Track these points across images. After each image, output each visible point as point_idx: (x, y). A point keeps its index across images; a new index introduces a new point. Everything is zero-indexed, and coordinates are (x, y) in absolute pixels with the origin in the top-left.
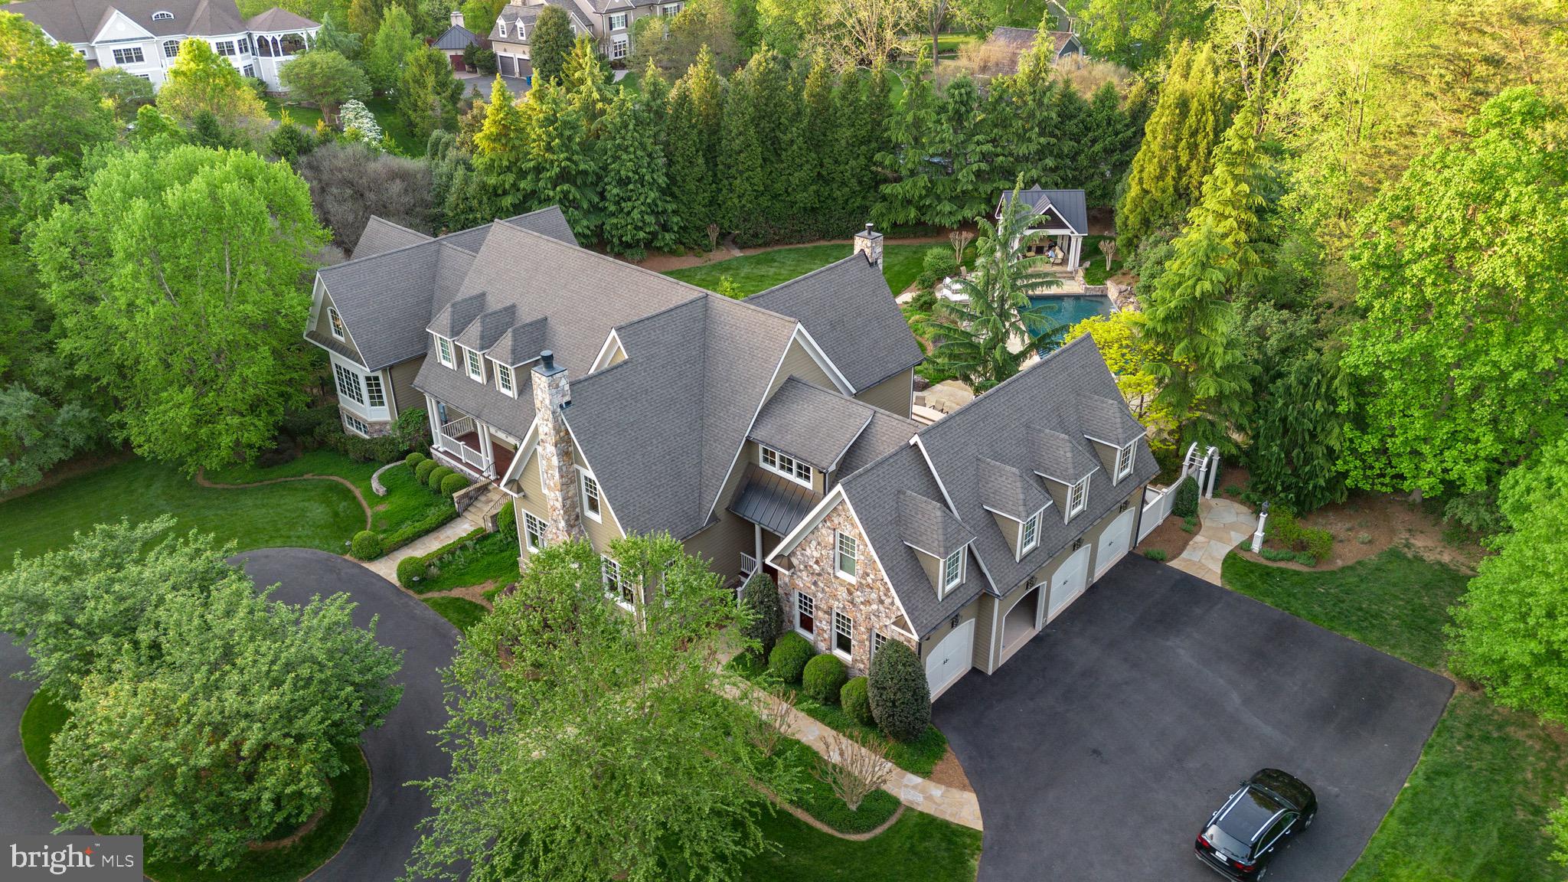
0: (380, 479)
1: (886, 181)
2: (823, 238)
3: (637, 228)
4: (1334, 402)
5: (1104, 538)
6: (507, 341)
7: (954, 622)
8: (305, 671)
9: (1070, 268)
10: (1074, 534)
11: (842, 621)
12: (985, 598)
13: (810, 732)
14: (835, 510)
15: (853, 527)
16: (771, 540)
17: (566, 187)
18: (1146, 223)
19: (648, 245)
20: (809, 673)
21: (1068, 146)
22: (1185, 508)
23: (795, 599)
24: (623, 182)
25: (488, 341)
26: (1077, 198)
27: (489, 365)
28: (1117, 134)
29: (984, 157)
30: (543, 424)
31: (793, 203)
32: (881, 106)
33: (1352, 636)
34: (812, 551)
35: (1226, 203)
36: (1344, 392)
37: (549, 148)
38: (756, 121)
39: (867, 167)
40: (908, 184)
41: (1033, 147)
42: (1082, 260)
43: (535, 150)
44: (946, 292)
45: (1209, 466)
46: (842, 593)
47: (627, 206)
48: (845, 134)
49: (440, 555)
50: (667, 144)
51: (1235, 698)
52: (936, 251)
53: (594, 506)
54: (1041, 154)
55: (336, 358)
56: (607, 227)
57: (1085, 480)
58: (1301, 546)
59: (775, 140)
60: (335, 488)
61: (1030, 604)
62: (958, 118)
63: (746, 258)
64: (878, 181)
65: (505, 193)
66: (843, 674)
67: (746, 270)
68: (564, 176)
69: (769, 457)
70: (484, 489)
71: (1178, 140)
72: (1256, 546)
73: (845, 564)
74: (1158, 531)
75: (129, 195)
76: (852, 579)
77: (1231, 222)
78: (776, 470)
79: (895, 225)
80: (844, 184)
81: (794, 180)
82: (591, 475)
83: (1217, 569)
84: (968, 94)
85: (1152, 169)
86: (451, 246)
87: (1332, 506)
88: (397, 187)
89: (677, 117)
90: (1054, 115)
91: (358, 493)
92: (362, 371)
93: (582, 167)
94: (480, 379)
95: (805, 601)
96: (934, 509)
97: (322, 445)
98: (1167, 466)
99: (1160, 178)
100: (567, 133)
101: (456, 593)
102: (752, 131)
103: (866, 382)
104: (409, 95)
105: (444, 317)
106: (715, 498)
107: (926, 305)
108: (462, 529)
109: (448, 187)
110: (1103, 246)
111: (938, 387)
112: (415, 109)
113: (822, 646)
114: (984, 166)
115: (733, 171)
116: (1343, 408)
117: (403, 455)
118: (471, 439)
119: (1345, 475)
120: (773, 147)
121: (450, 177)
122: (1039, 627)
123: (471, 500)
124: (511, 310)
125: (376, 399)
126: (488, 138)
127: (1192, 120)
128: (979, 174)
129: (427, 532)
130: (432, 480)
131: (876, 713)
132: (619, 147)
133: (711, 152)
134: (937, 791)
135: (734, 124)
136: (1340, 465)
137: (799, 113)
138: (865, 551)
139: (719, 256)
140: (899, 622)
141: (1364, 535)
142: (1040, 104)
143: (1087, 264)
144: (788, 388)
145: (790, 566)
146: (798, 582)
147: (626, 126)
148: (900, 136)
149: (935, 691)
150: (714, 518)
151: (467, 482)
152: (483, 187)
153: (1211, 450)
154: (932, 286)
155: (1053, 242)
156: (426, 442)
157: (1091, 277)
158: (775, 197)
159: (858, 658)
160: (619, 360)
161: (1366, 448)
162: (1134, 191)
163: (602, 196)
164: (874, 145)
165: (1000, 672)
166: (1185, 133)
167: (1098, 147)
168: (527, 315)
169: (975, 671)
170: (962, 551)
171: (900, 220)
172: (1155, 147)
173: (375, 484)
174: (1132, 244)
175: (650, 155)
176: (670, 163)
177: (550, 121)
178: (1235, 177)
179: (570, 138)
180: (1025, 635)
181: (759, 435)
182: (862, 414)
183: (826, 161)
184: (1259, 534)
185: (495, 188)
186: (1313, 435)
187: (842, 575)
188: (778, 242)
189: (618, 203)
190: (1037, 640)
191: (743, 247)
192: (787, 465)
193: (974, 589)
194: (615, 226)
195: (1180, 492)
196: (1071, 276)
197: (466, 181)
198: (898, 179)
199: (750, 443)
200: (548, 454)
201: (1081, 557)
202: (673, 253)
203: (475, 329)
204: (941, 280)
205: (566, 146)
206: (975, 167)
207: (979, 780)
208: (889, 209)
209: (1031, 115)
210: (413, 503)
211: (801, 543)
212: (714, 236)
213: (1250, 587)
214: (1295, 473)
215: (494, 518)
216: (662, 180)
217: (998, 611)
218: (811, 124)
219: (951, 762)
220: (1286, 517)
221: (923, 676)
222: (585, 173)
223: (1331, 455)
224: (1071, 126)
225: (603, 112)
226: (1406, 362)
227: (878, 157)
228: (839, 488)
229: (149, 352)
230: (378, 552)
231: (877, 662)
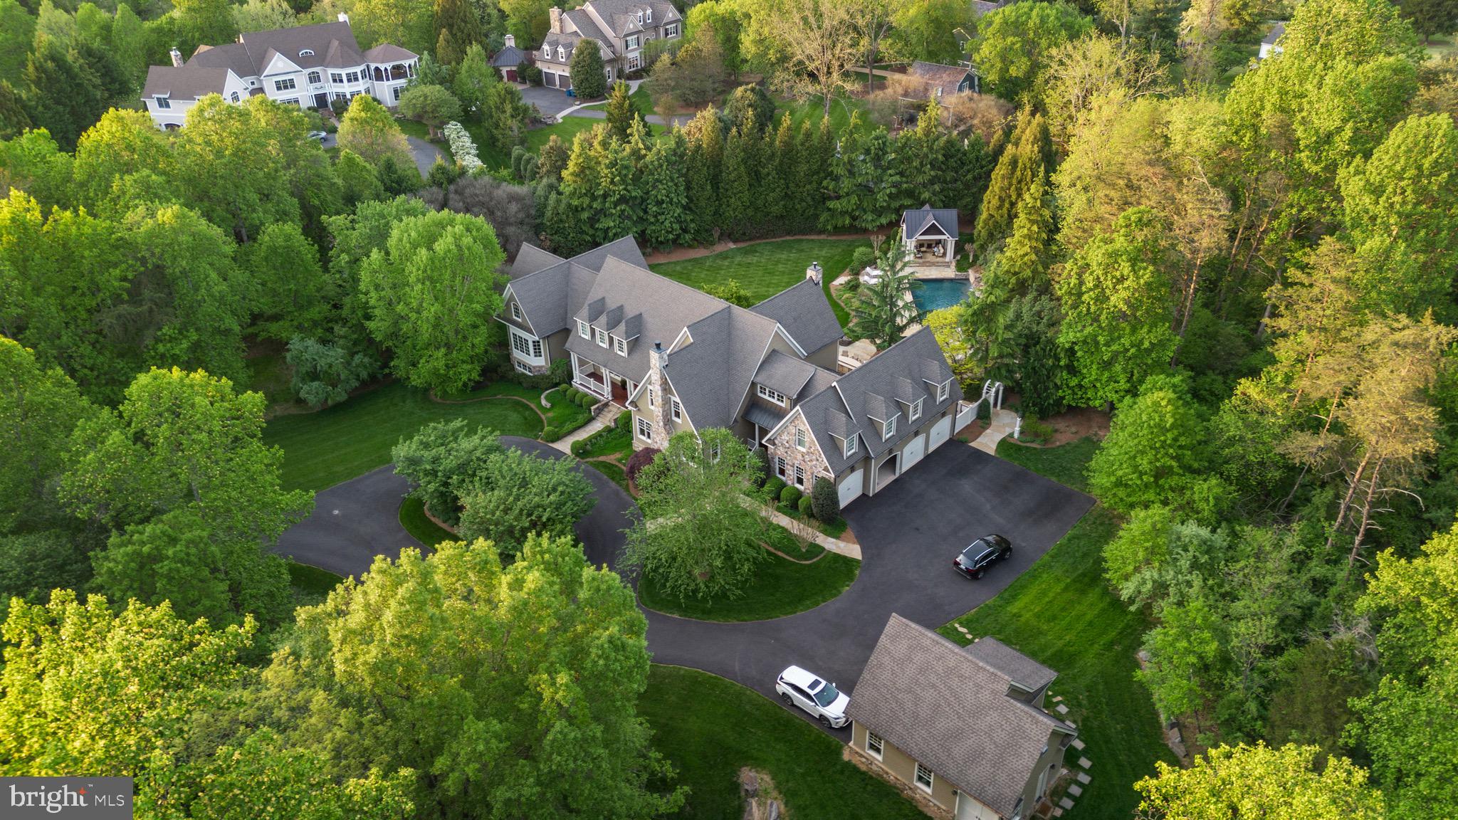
0: (546, 398)
1: (830, 198)
2: (788, 234)
3: (668, 232)
4: (1058, 360)
5: (934, 431)
6: (622, 327)
7: (852, 469)
8: (560, 489)
9: (947, 259)
10: (914, 428)
11: (799, 470)
12: (867, 459)
13: (783, 521)
14: (796, 417)
15: (804, 425)
16: (764, 432)
17: (623, 207)
18: (991, 235)
19: (674, 241)
20: (784, 493)
21: (950, 175)
22: (984, 416)
23: (777, 460)
24: (659, 203)
25: (612, 326)
26: (952, 215)
27: (611, 340)
28: (982, 167)
29: (894, 185)
30: (654, 374)
31: (768, 214)
32: (826, 148)
33: (1054, 479)
34: (785, 437)
35: (1025, 237)
36: (1062, 355)
37: (612, 182)
38: (744, 161)
39: (818, 189)
40: (844, 201)
41: (927, 178)
42: (956, 253)
43: (604, 183)
44: (866, 278)
45: (997, 392)
46: (799, 457)
47: (661, 218)
48: (803, 168)
49: (590, 439)
50: (685, 175)
51: (988, 506)
52: (862, 249)
53: (677, 415)
54: (932, 182)
55: (513, 330)
56: (648, 232)
57: (920, 401)
58: (1037, 435)
59: (757, 173)
60: (518, 403)
61: (891, 463)
62: (877, 159)
63: (738, 249)
64: (825, 198)
65: (583, 209)
66: (799, 495)
67: (738, 259)
68: (623, 200)
69: (763, 390)
70: (606, 405)
71: (1011, 185)
72: (1016, 435)
73: (800, 443)
74: (967, 427)
75: (415, 246)
76: (804, 450)
77: (1027, 249)
78: (766, 397)
79: (835, 227)
80: (802, 200)
81: (770, 199)
82: (678, 400)
83: (994, 447)
84: (884, 143)
85: (995, 202)
86: (579, 266)
87: (1058, 414)
88: (513, 208)
89: (693, 159)
90: (940, 157)
91: (532, 406)
92: (531, 338)
93: (634, 194)
94: (605, 345)
95: (781, 461)
96: (843, 417)
97: (503, 378)
98: (973, 392)
99: (1000, 207)
100: (624, 172)
101: (601, 459)
102: (742, 168)
103: (813, 349)
104: (491, 117)
105: (585, 311)
106: (736, 412)
107: (854, 287)
108: (597, 426)
109: (545, 206)
110: (967, 247)
111: (857, 343)
112: (497, 126)
113: (790, 483)
114: (893, 190)
115: (729, 193)
116: (1062, 363)
117: (557, 385)
118: (598, 377)
119: (1063, 398)
120: (756, 176)
121: (547, 198)
122: (897, 475)
123: (600, 411)
124: (621, 308)
125: (538, 353)
126: (572, 174)
127: (1018, 173)
128: (890, 196)
129: (579, 428)
130: (577, 400)
131: (815, 511)
132: (657, 180)
133: (715, 181)
134: (842, 544)
135: (732, 163)
136: (1060, 393)
137: (773, 154)
138: (810, 436)
139: (720, 248)
140: (826, 469)
141: (1074, 429)
142: (931, 149)
143: (958, 257)
144: (773, 354)
145: (774, 444)
146: (777, 452)
147: (661, 166)
148: (840, 171)
149: (842, 505)
150: (736, 421)
151: (596, 401)
152: (569, 205)
153: (997, 384)
154: (858, 274)
155: (938, 242)
156: (570, 377)
157: (960, 267)
158: (757, 209)
159: (806, 488)
160: (687, 343)
161: (1072, 384)
162: (984, 216)
163: (645, 211)
164: (822, 175)
165: (876, 495)
166: (1014, 181)
167: (969, 176)
168: (630, 312)
169: (864, 495)
170: (856, 436)
171: (840, 224)
172: (996, 189)
173: (544, 402)
174: (983, 248)
175: (676, 185)
176: (688, 188)
177: (613, 164)
178: (1030, 221)
179: (626, 175)
180: (890, 479)
181: (758, 380)
182: (810, 369)
183: (791, 185)
184: (1017, 429)
185: (576, 207)
186: (1048, 377)
187: (799, 448)
188: (759, 238)
189: (655, 216)
190: (896, 481)
191: (735, 241)
192: (772, 394)
193: (862, 454)
194: (654, 231)
195: (980, 406)
196: (947, 265)
197: (559, 201)
198: (838, 198)
199: (754, 384)
200: (657, 388)
201: (920, 440)
202: (690, 247)
203: (603, 319)
204: (864, 268)
205: (623, 181)
206: (888, 191)
207: (861, 540)
208: (832, 216)
209: (926, 156)
210: (567, 412)
211: (779, 433)
212: (716, 235)
213: (1009, 455)
214: (1039, 396)
215: (615, 420)
216: (684, 201)
217: (874, 466)
218: (781, 163)
219: (850, 533)
220: (1034, 418)
221: (836, 494)
222: (636, 197)
223: (1057, 387)
224: (952, 162)
225: (645, 155)
226: (1085, 342)
227: (825, 183)
228: (798, 407)
229: (426, 331)
230: (557, 438)
231: (815, 487)
